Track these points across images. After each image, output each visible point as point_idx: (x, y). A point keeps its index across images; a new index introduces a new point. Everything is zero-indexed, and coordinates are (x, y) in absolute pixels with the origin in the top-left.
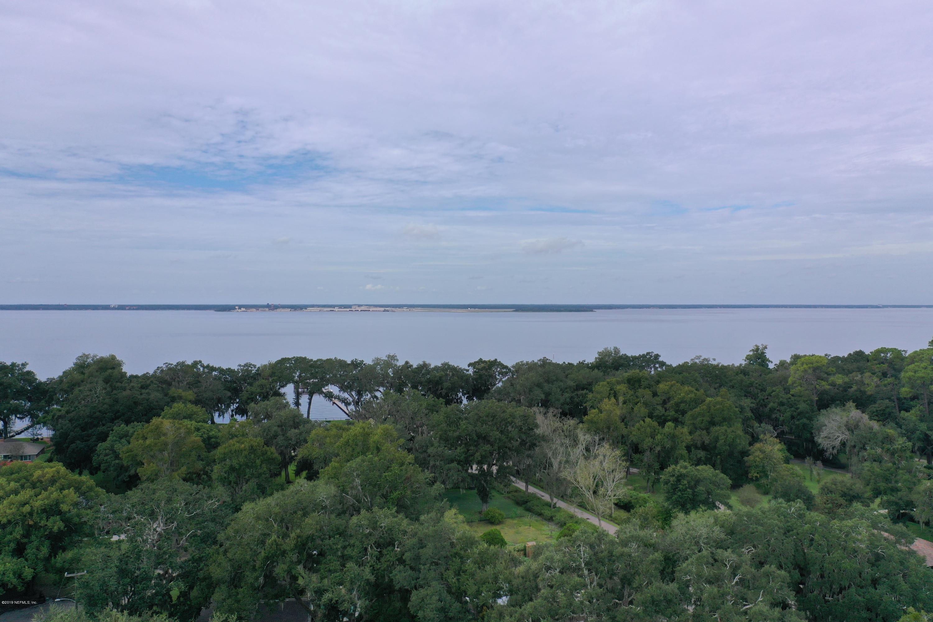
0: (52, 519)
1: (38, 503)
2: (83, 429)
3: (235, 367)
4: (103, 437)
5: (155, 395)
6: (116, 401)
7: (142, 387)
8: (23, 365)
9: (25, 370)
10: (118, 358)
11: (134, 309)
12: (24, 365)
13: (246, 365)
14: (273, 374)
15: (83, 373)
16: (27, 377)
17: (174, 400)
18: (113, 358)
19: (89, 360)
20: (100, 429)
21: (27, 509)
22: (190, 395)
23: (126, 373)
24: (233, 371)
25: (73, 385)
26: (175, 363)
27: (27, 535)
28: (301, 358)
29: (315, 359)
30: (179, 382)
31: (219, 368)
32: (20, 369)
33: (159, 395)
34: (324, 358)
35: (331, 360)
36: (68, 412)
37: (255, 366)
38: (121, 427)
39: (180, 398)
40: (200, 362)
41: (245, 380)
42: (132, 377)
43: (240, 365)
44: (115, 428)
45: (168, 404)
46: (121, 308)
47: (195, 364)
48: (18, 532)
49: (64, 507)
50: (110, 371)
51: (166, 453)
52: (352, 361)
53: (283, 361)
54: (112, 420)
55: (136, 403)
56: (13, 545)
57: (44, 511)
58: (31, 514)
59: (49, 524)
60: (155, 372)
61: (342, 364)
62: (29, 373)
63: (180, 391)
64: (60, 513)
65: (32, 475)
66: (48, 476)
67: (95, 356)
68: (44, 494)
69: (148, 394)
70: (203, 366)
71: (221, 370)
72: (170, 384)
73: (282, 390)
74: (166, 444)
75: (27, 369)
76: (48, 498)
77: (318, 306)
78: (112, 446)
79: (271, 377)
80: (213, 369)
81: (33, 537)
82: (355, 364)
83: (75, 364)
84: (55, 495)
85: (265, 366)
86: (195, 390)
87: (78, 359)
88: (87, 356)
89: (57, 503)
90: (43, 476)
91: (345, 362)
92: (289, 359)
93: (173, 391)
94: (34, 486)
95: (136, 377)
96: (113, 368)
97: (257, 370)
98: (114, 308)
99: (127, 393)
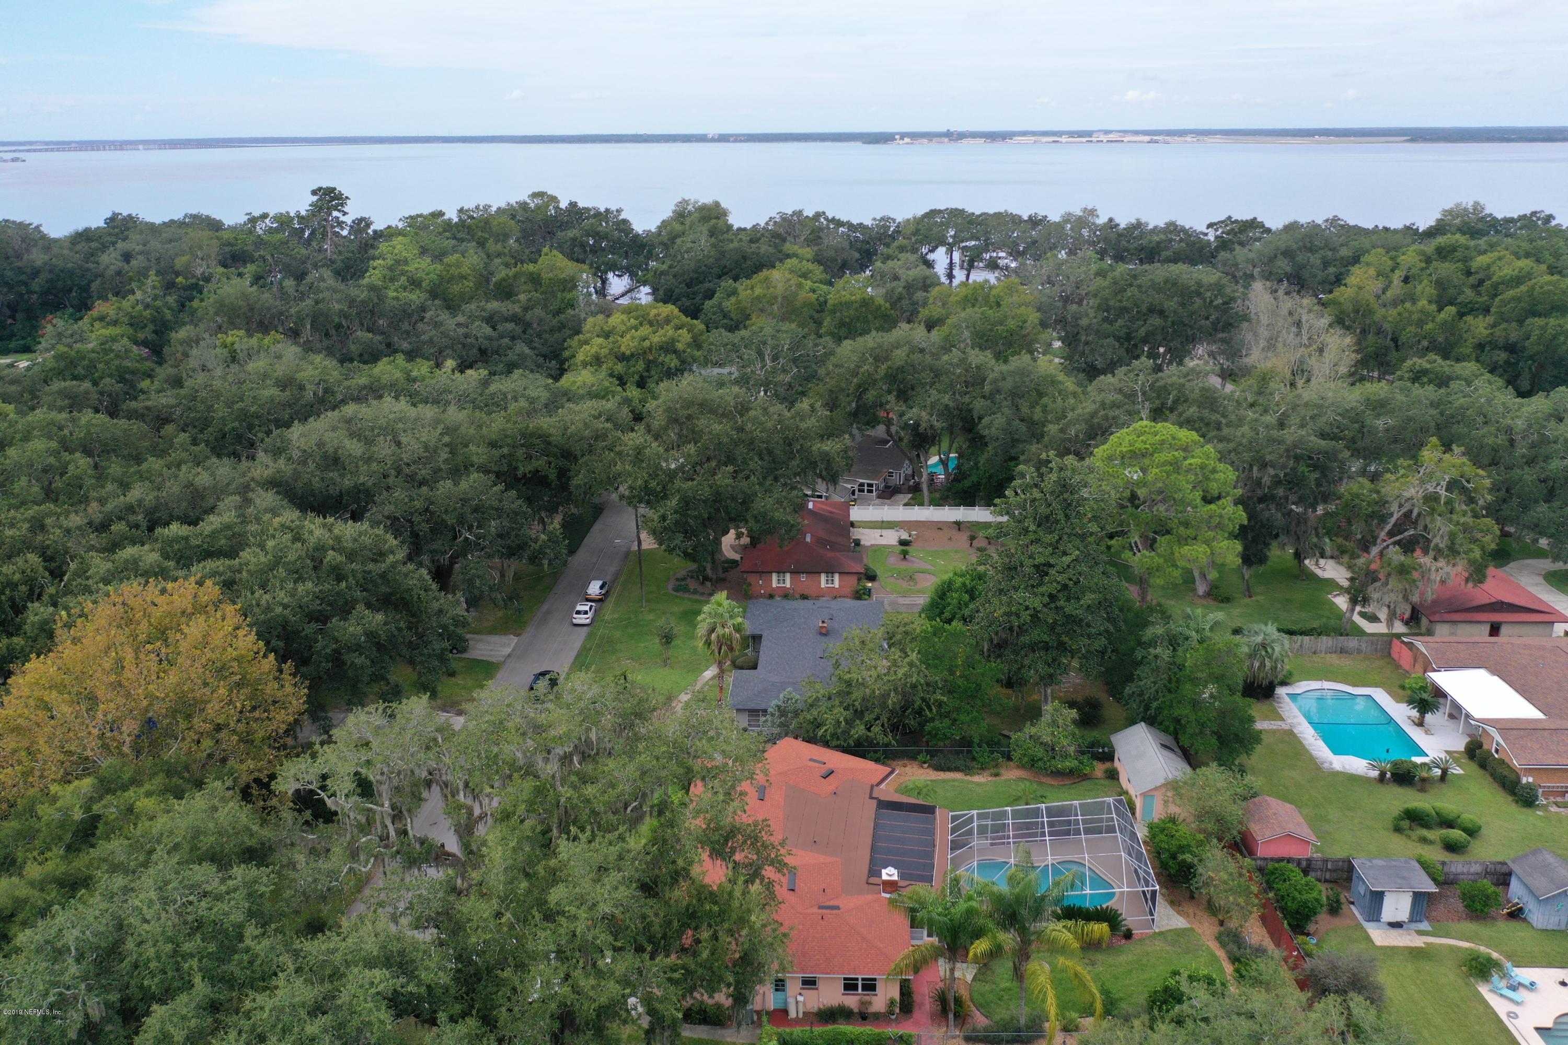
0: (669, 356)
1: (656, 339)
2: (689, 286)
3: (868, 222)
4: (710, 295)
5: (764, 248)
6: (723, 254)
7: (752, 241)
8: (617, 211)
9: (621, 218)
10: (724, 205)
11: (741, 141)
12: (619, 211)
13: (882, 219)
14: (916, 232)
15: (682, 223)
16: (622, 226)
17: (788, 256)
18: (717, 204)
19: (690, 207)
20: (707, 285)
21: (647, 344)
22: (808, 252)
23: (732, 226)
24: (866, 227)
25: (673, 238)
26: (790, 212)
27: (648, 369)
28: (956, 210)
29: (978, 213)
30: (795, 237)
31: (848, 222)
32: (615, 217)
33: (771, 250)
34: (991, 212)
35: (1000, 213)
36: (670, 267)
37: (894, 220)
38: (727, 283)
39: (796, 255)
40: (824, 213)
41: (880, 240)
42: (740, 229)
43: (874, 219)
44: (723, 284)
45: (781, 261)
46: (723, 138)
47: (818, 215)
48: (640, 366)
49: (680, 346)
50: (714, 221)
51: (775, 307)
52: (1030, 217)
53: (933, 213)
54: (719, 277)
55: (745, 258)
56: (636, 377)
57: (661, 348)
58: (650, 349)
59: (667, 360)
60: (767, 224)
61: (1016, 220)
62: (625, 222)
63: (796, 247)
64: (675, 352)
65: (648, 314)
66: (664, 315)
67: (696, 202)
68: (661, 332)
69: (759, 248)
70: (827, 219)
71: (850, 225)
72: (784, 240)
73: (931, 257)
74: (776, 298)
75: (623, 216)
76: (665, 336)
78: (720, 304)
79: (914, 234)
80: (839, 223)
81: (653, 373)
82: (1034, 222)
83: (674, 212)
84: (671, 333)
85: (908, 220)
86: (816, 248)
87: (676, 205)
88: (687, 202)
89: (673, 341)
90: (659, 315)
91: (1020, 217)
92: (940, 211)
93: (788, 247)
94: (651, 324)
95: (745, 229)
96: (718, 218)
97: (898, 227)
98: (713, 140)
99: (735, 244)
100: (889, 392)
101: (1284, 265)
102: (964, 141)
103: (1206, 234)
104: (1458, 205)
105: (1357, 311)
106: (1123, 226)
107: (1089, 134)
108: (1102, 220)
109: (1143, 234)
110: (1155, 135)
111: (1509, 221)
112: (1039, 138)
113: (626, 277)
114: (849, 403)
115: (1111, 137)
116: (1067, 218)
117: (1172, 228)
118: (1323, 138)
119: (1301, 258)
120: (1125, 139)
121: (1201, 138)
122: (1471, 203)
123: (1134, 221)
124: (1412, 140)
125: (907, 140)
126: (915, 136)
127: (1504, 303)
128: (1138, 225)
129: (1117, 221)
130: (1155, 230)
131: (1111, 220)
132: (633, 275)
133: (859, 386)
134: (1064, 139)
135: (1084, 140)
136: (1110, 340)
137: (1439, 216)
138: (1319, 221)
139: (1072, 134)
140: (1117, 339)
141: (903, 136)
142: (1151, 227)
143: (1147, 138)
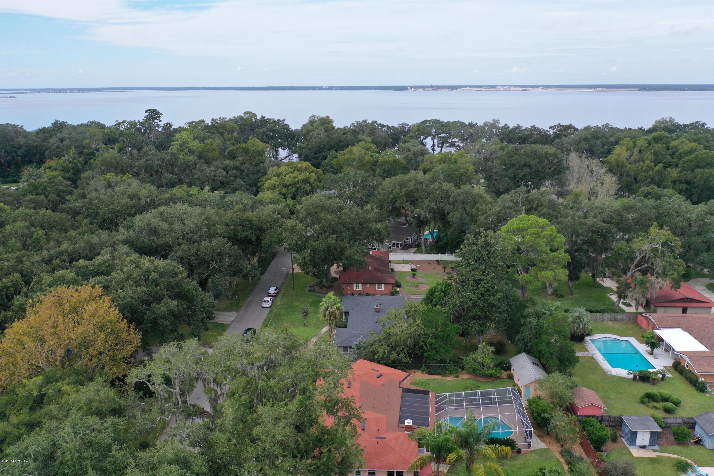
0: (306, 185)
1: (301, 177)
2: (315, 154)
3: (396, 125)
4: (325, 158)
5: (350, 137)
6: (331, 140)
7: (344, 134)
9: (285, 123)
10: (331, 118)
11: (338, 90)
12: (284, 120)
13: (403, 124)
14: (418, 130)
15: (312, 126)
16: (285, 127)
17: (360, 141)
18: (328, 117)
19: (316, 119)
20: (323, 153)
21: (296, 180)
22: (369, 139)
23: (335, 127)
24: (395, 128)
25: (308, 132)
26: (361, 121)
27: (297, 191)
28: (436, 120)
29: (446, 121)
30: (363, 132)
31: (387, 125)
32: (282, 123)
33: (353, 138)
34: (452, 121)
35: (456, 122)
36: (307, 145)
37: (408, 125)
38: (332, 153)
39: (364, 140)
40: (376, 121)
41: (402, 133)
42: (338, 128)
43: (399, 124)
45: (357, 142)
46: (331, 88)
47: (374, 122)
48: (293, 190)
49: (311, 181)
50: (327, 125)
51: (355, 163)
52: (469, 123)
53: (425, 121)
54: (329, 150)
55: (340, 141)
56: (292, 195)
57: (303, 181)
58: (298, 182)
59: (305, 187)
60: (351, 126)
61: (463, 125)
62: (287, 125)
63: (364, 137)
64: (309, 183)
65: (297, 166)
66: (304, 167)
67: (319, 116)
68: (303, 174)
69: (347, 137)
70: (377, 124)
71: (388, 127)
72: (358, 133)
73: (425, 141)
74: (355, 159)
75: (286, 122)
76: (305, 176)
77: (470, 87)
78: (330, 162)
79: (417, 131)
80: (383, 126)
81: (299, 193)
82: (471, 125)
83: (309, 121)
84: (307, 175)
85: (414, 125)
86: (372, 137)
87: (310, 118)
88: (314, 116)
89: (308, 178)
90: (302, 167)
91: (465, 123)
92: (429, 121)
93: (360, 137)
94: (298, 170)
95: (341, 129)
96: (328, 123)
97: (410, 128)
98: (326, 89)
99: (336, 135)
100: (407, 202)
101: (584, 145)
102: (439, 90)
103: (549, 131)
104: (662, 119)
105: (618, 166)
106: (511, 127)
107: (495, 87)
108: (502, 125)
109: (520, 131)
110: (525, 88)
111: (685, 126)
112: (473, 89)
113: (287, 150)
114: (389, 207)
115: (505, 88)
116: (486, 124)
117: (533, 128)
118: (601, 89)
119: (592, 142)
120: (511, 89)
121: (545, 89)
122: (668, 118)
123: (516, 125)
124: (641, 90)
125: (413, 89)
126: (417, 88)
127: (684, 162)
128: (518, 127)
129: (509, 125)
130: (526, 129)
131: (506, 125)
132: (290, 149)
133: (393, 199)
134: (484, 89)
135: (493, 89)
136: (507, 179)
137: (654, 124)
138: (600, 125)
139: (487, 87)
140: (510, 178)
141: (411, 87)
142: (524, 128)
143: (521, 89)
